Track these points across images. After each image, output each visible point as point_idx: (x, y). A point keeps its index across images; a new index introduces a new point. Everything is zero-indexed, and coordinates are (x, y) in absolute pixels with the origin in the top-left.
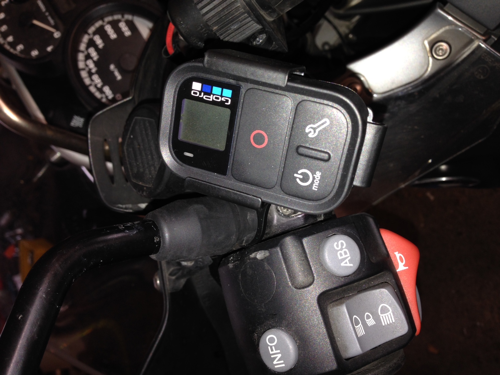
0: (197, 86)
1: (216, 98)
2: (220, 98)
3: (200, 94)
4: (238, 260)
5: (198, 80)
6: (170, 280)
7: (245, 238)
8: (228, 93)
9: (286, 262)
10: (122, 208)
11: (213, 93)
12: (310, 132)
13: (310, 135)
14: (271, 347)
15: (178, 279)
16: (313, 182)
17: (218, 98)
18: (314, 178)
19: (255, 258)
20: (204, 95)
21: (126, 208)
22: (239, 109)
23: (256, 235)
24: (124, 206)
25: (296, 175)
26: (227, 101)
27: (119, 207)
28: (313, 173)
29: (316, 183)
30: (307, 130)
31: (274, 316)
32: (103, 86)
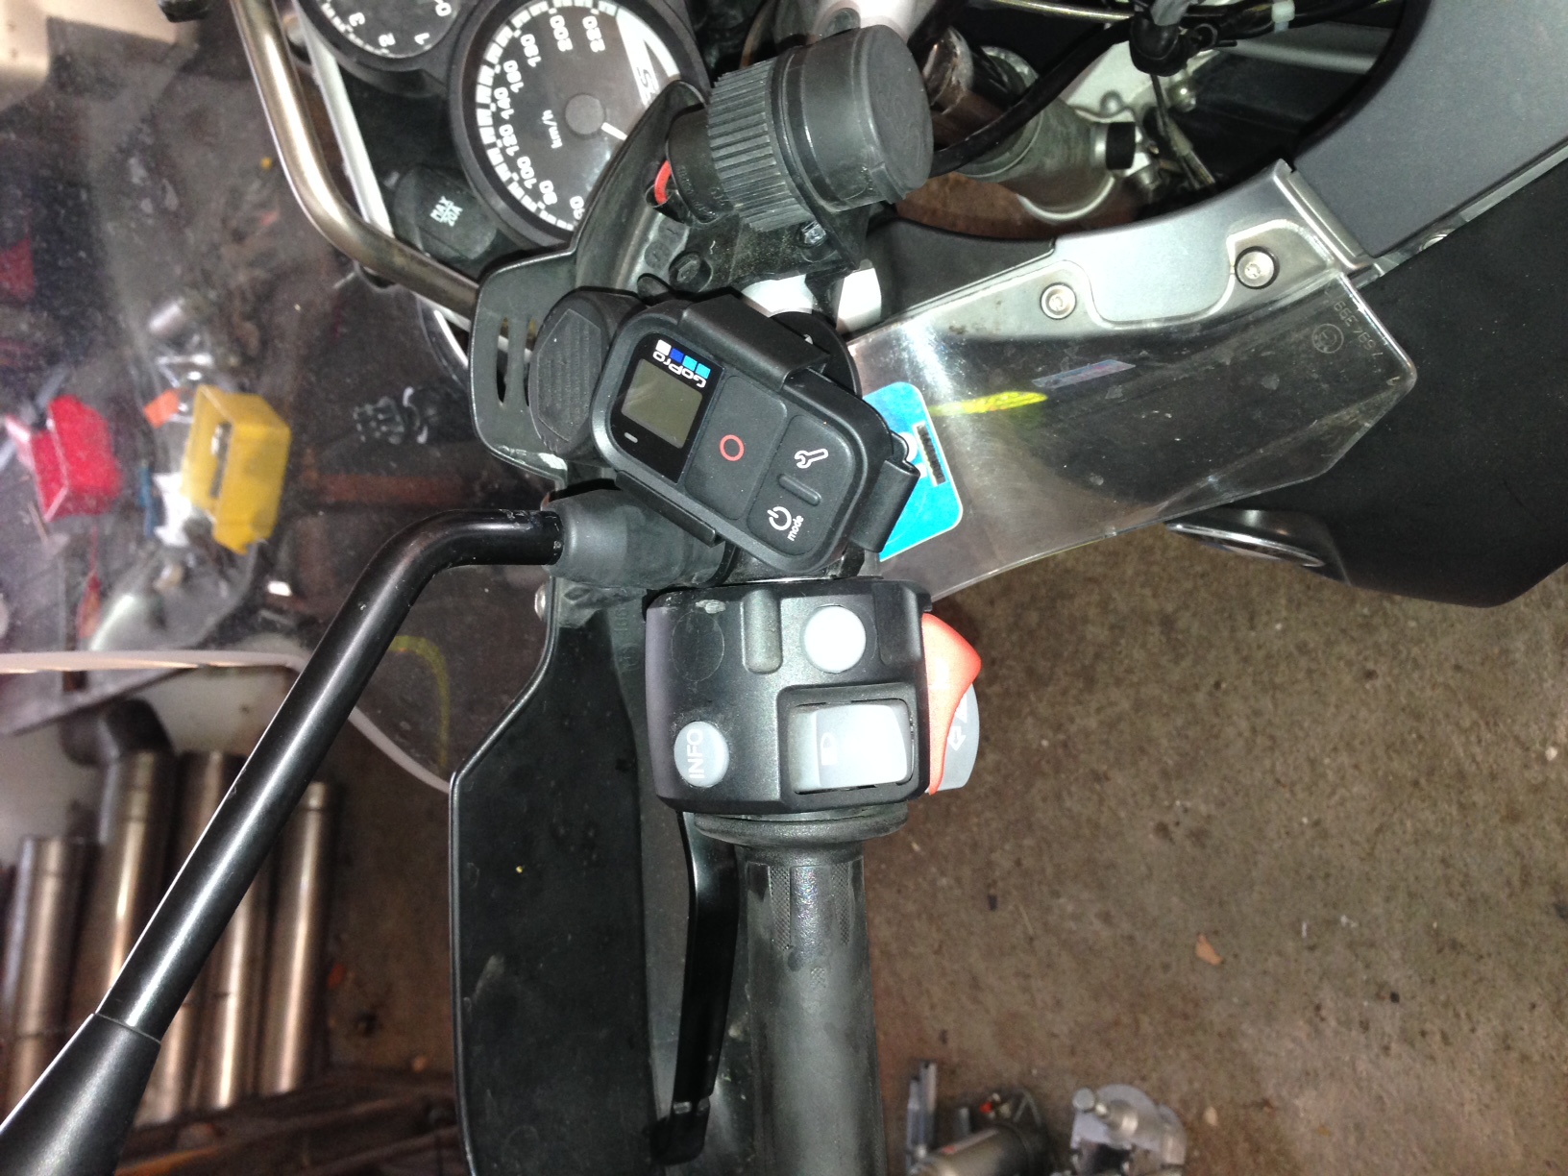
0: (663, 348)
1: (687, 373)
2: (692, 373)
3: (666, 360)
4: (676, 605)
5: (667, 340)
6: (564, 605)
7: (697, 574)
8: (704, 372)
9: (746, 629)
10: (508, 454)
11: (684, 364)
12: (800, 460)
13: (800, 465)
14: (692, 746)
15: (580, 606)
16: (790, 529)
17: (689, 374)
18: (792, 524)
19: (702, 609)
20: (671, 362)
21: (515, 456)
22: (714, 399)
23: (717, 574)
24: (513, 451)
25: (769, 512)
26: (700, 382)
27: (503, 451)
28: (794, 516)
29: (795, 531)
30: (797, 456)
31: (707, 702)
32: (518, 155)
